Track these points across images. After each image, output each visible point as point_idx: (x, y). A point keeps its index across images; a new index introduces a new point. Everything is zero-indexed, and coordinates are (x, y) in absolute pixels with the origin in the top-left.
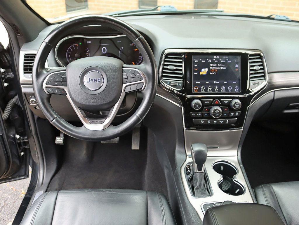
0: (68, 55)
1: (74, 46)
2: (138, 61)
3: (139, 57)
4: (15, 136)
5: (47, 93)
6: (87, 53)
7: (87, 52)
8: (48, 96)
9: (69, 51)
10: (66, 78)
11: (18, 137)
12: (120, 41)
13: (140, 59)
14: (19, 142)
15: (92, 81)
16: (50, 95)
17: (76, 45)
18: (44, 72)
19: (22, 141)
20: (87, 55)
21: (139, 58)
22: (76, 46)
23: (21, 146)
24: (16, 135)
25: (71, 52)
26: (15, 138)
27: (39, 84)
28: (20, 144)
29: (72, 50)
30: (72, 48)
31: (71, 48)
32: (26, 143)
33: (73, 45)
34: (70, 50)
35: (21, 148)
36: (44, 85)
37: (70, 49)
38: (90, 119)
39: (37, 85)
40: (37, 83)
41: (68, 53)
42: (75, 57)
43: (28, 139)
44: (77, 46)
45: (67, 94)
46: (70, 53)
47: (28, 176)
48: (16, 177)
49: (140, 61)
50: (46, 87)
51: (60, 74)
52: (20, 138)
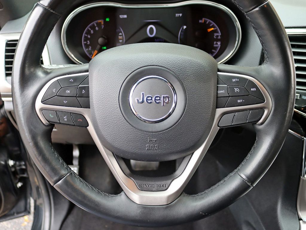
0: (85, 41)
1: (97, 23)
2: (213, 51)
3: (215, 43)
4: (7, 162)
5: (44, 121)
6: (120, 37)
7: (120, 34)
8: (47, 128)
9: (86, 33)
10: (87, 89)
11: (11, 163)
12: (181, 15)
13: (217, 47)
14: (13, 170)
15: (149, 101)
16: (52, 125)
17: (100, 23)
18: (40, 73)
19: (18, 168)
20: (121, 40)
21: (215, 46)
22: (99, 25)
23: (17, 174)
24: (8, 160)
25: (91, 35)
26: (7, 165)
27: (26, 102)
28: (15, 173)
29: (92, 32)
30: (93, 27)
31: (90, 27)
32: (24, 171)
33: (94, 23)
34: (88, 32)
35: (18, 177)
36: (39, 105)
37: (88, 30)
38: (139, 180)
39: (23, 103)
40: (22, 100)
41: (85, 37)
42: (98, 44)
43: (25, 165)
44: (102, 23)
45: (88, 126)
46: (89, 37)
47: (29, 213)
48: (13, 214)
49: (216, 50)
50: (42, 110)
51: (75, 79)
52: (15, 164)
